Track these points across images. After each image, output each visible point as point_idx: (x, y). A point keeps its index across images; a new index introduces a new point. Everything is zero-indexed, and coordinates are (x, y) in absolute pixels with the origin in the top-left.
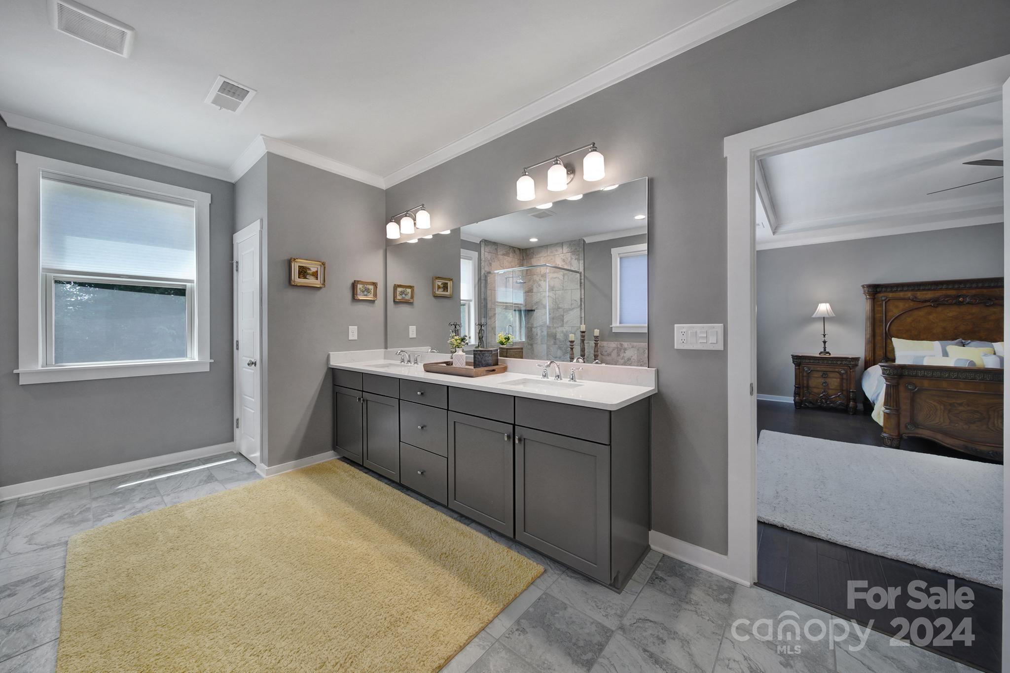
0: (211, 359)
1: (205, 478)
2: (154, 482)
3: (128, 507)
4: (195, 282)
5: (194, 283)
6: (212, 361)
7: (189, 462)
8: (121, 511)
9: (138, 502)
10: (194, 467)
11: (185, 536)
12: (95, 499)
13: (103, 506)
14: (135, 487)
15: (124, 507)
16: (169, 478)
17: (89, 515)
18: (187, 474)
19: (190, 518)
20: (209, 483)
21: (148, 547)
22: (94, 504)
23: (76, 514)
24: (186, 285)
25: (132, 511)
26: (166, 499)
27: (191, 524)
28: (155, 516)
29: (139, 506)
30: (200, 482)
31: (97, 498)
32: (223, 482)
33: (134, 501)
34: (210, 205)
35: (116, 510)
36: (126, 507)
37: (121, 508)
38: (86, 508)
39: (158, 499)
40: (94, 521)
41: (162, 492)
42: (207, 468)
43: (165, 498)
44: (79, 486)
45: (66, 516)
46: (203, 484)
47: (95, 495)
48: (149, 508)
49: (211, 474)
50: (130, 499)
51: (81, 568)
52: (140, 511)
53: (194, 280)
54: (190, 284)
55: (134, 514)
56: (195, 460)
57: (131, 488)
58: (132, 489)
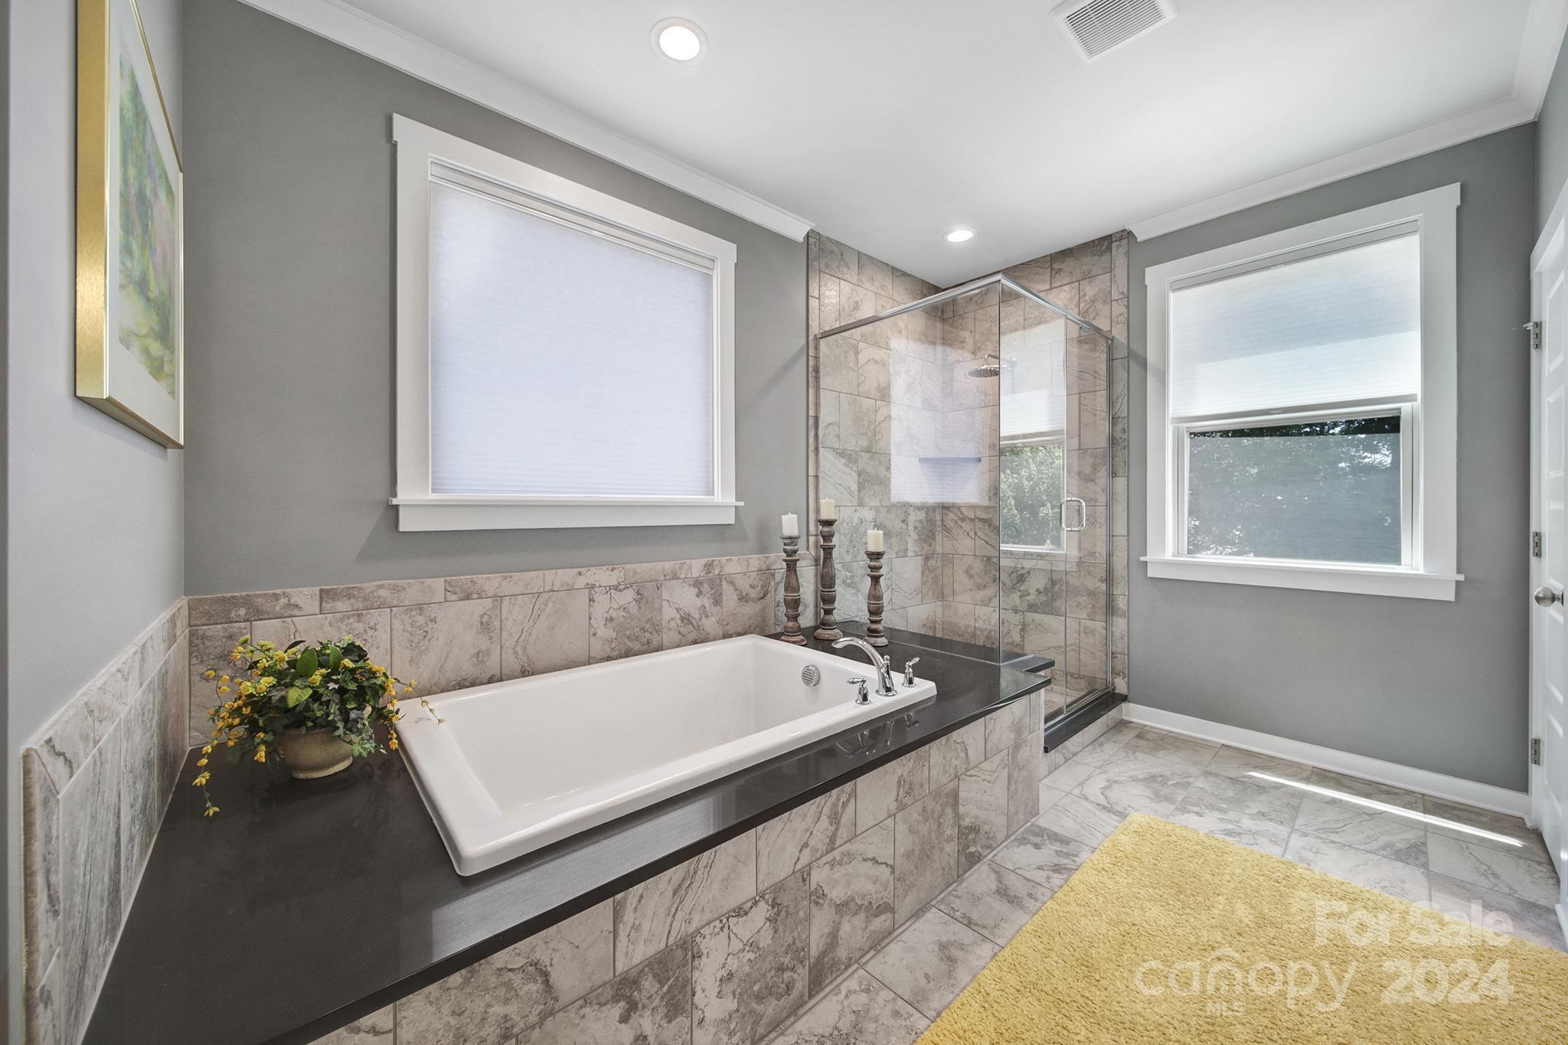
0: (1459, 571)
1: (1400, 846)
2: (1302, 795)
3: (1232, 815)
4: (1419, 397)
5: (1416, 400)
6: (1461, 578)
7: (1397, 791)
8: (1217, 815)
9: (1252, 817)
10: (1398, 805)
11: (1252, 944)
12: (1207, 774)
13: (1206, 792)
14: (1270, 787)
15: (1225, 811)
16: (1333, 802)
17: (1180, 794)
18: (1373, 815)
19: (1293, 910)
20: (1401, 861)
21: (1188, 911)
22: (1200, 783)
23: (1170, 783)
24: (1399, 409)
25: (1230, 827)
26: (1296, 841)
27: (1286, 926)
28: (1245, 860)
29: (1247, 823)
30: (1384, 848)
31: (1211, 774)
32: (1440, 882)
33: (1247, 811)
34: (1458, 209)
35: (1213, 809)
36: (1230, 813)
37: (1220, 810)
38: (1187, 782)
39: (1282, 831)
40: (1177, 809)
41: (1300, 821)
42: (1426, 824)
43: (1295, 837)
44: (1209, 744)
45: (1159, 779)
46: (1386, 857)
47: (1212, 769)
48: (1255, 839)
49: (1424, 844)
50: (1246, 803)
51: (1100, 869)
52: (1240, 834)
53: (1416, 395)
54: (1410, 404)
55: (1229, 833)
56: (1413, 792)
57: (1262, 784)
58: (1262, 788)
